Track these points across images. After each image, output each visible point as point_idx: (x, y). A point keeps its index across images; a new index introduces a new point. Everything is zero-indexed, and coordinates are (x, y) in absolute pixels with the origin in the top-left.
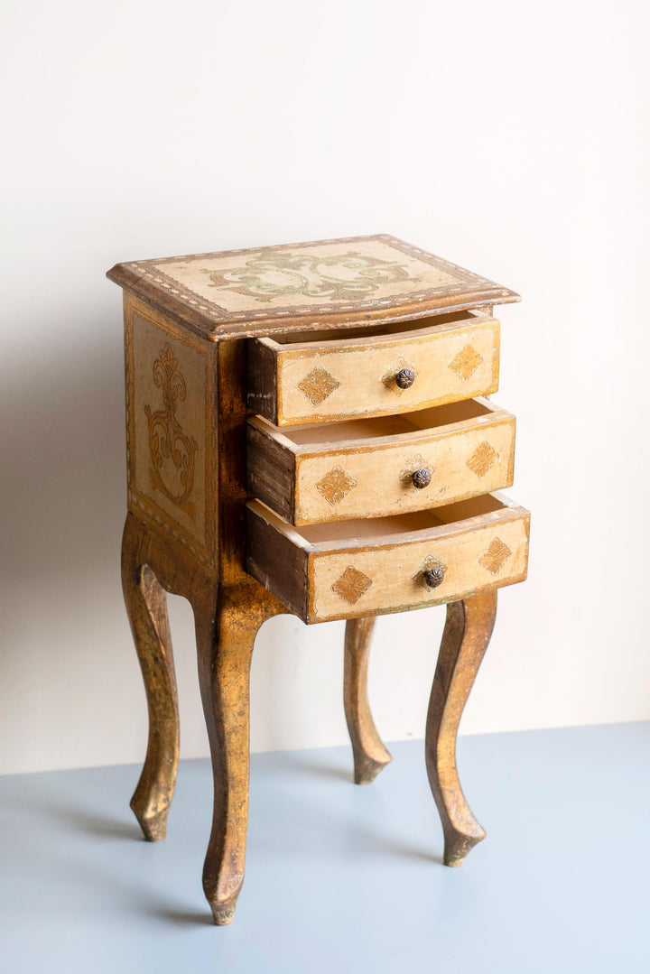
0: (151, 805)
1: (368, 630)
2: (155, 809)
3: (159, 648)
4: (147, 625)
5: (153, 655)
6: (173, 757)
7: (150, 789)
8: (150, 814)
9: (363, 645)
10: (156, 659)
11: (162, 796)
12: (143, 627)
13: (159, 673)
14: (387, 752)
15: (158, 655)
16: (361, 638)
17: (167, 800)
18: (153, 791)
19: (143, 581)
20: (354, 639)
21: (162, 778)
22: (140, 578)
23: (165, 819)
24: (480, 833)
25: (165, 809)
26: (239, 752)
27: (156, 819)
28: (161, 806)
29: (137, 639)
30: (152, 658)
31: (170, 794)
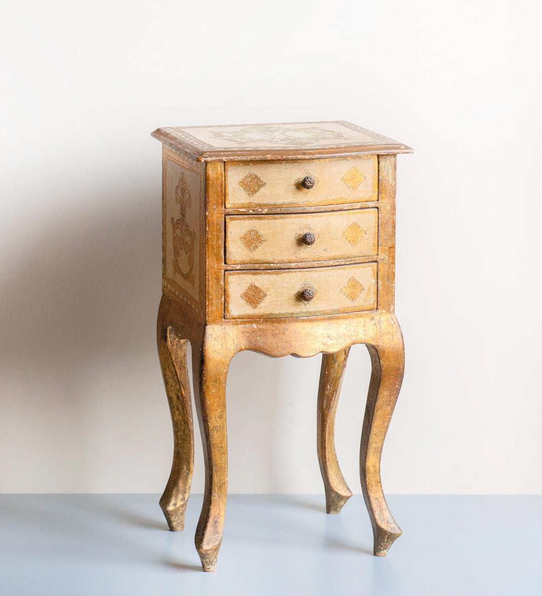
0: (173, 502)
1: (333, 395)
2: (175, 505)
3: (180, 389)
4: (172, 372)
5: (176, 394)
6: (189, 469)
7: (172, 490)
8: (171, 508)
9: (329, 406)
10: (178, 398)
11: (180, 496)
12: (170, 373)
13: (180, 407)
14: (349, 489)
15: (180, 394)
16: (327, 402)
17: (183, 499)
18: (174, 492)
19: (169, 339)
20: (323, 401)
21: (181, 484)
22: (166, 336)
23: (182, 514)
24: (397, 531)
25: (182, 506)
26: (220, 446)
27: (176, 511)
28: (179, 503)
29: (166, 383)
30: (176, 397)
31: (186, 496)
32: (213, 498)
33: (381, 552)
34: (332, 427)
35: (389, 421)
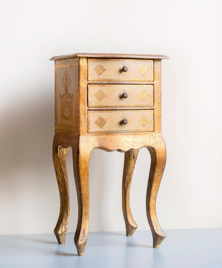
0: (60, 229)
1: (129, 181)
2: (62, 231)
3: (64, 176)
4: (60, 169)
5: (61, 179)
6: (67, 214)
7: (60, 224)
8: (60, 232)
9: (127, 186)
10: (63, 181)
11: (64, 227)
12: (59, 169)
13: (63, 185)
14: (136, 224)
15: (63, 179)
16: (127, 184)
17: (65, 228)
18: (61, 225)
19: (59, 152)
20: (125, 184)
21: (64, 221)
22: (58, 151)
23: (65, 235)
25: (65, 231)
27: (62, 234)
28: (64, 230)
29: (57, 174)
30: (61, 180)
31: (66, 226)
32: (82, 220)
33: (157, 246)
34: (129, 196)
35: (160, 184)
